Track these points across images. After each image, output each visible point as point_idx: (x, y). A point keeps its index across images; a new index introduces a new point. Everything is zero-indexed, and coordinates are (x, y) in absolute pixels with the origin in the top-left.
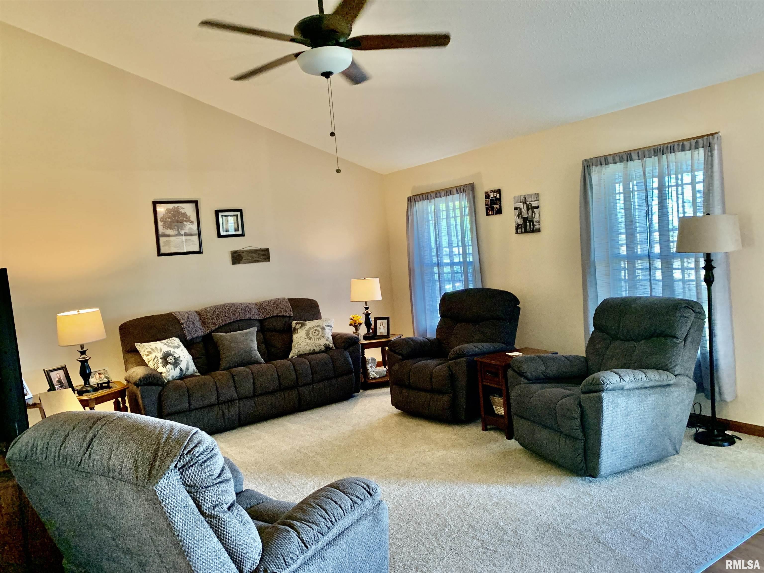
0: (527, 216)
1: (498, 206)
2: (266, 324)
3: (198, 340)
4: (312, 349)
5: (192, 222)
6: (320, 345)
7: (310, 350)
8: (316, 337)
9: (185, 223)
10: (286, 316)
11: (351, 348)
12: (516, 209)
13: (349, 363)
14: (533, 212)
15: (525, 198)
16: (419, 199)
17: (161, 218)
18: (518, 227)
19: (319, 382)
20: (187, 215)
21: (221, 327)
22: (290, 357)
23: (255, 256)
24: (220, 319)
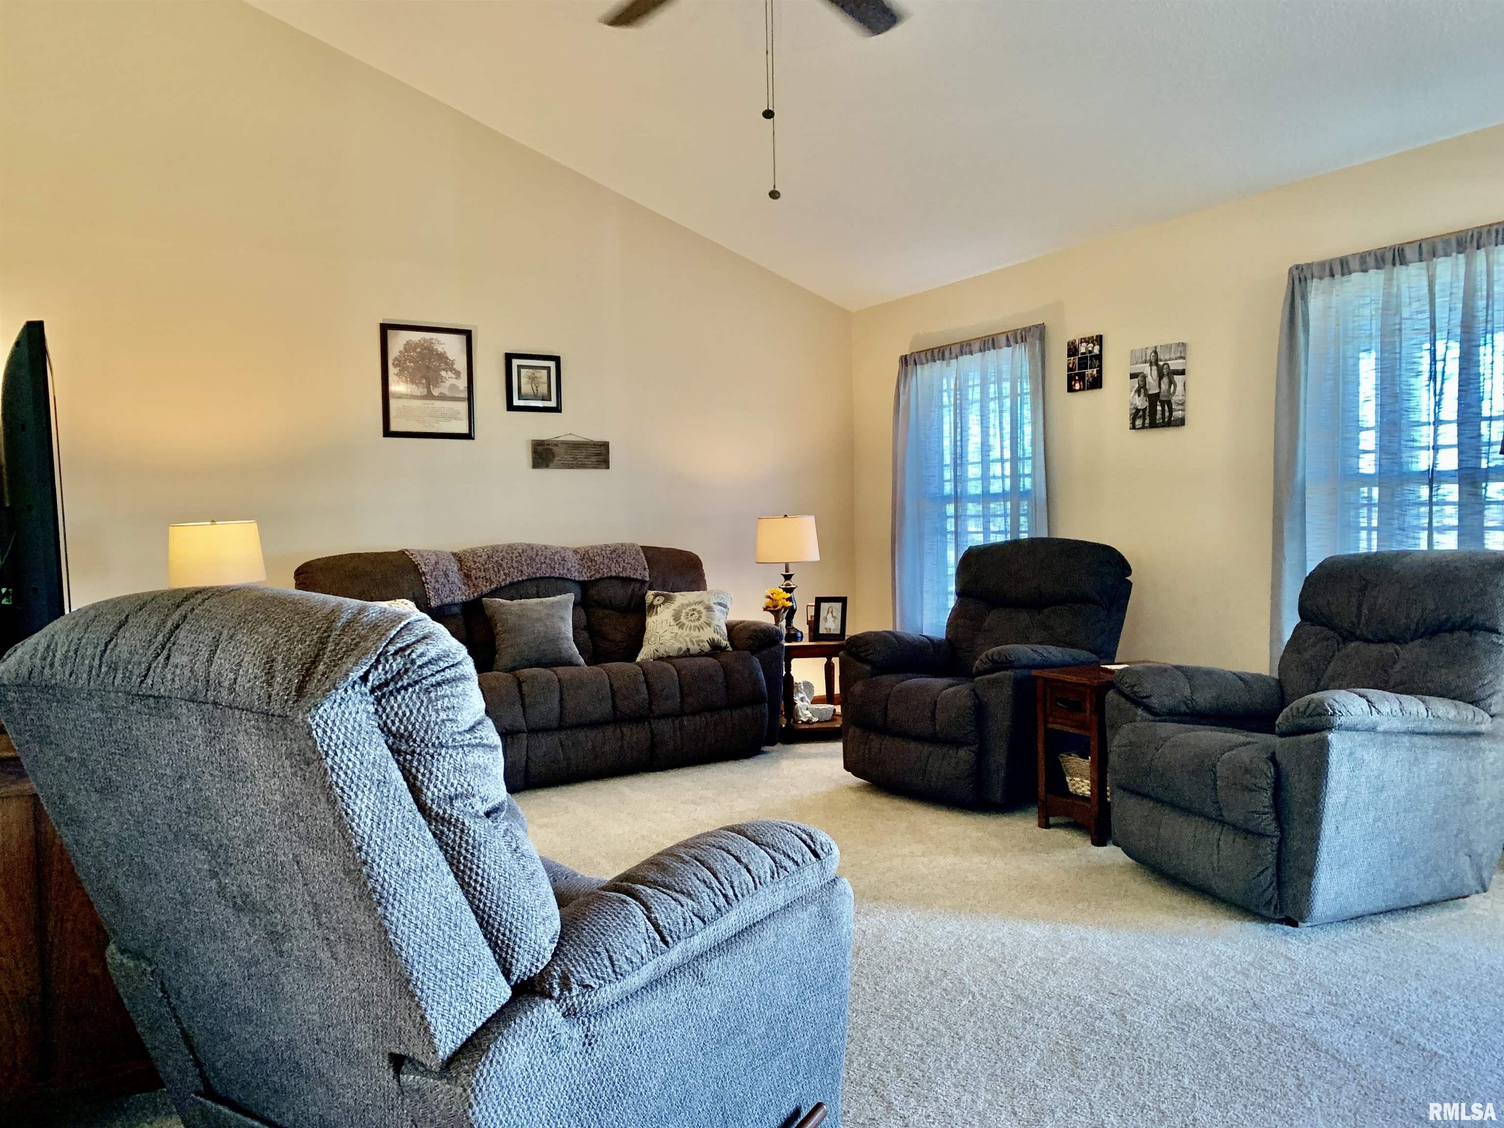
0: (1157, 391)
1: (1095, 370)
2: (593, 592)
3: (456, 610)
4: (684, 648)
5: (458, 374)
6: (703, 641)
7: (680, 649)
8: (693, 624)
9: (443, 373)
10: (636, 580)
11: (765, 652)
12: (1133, 376)
13: (757, 681)
14: (1171, 382)
15: (1156, 352)
16: (924, 361)
17: (396, 359)
18: (1136, 414)
19: (693, 713)
20: (447, 358)
21: (502, 588)
22: (638, 660)
23: (581, 455)
24: (502, 572)
